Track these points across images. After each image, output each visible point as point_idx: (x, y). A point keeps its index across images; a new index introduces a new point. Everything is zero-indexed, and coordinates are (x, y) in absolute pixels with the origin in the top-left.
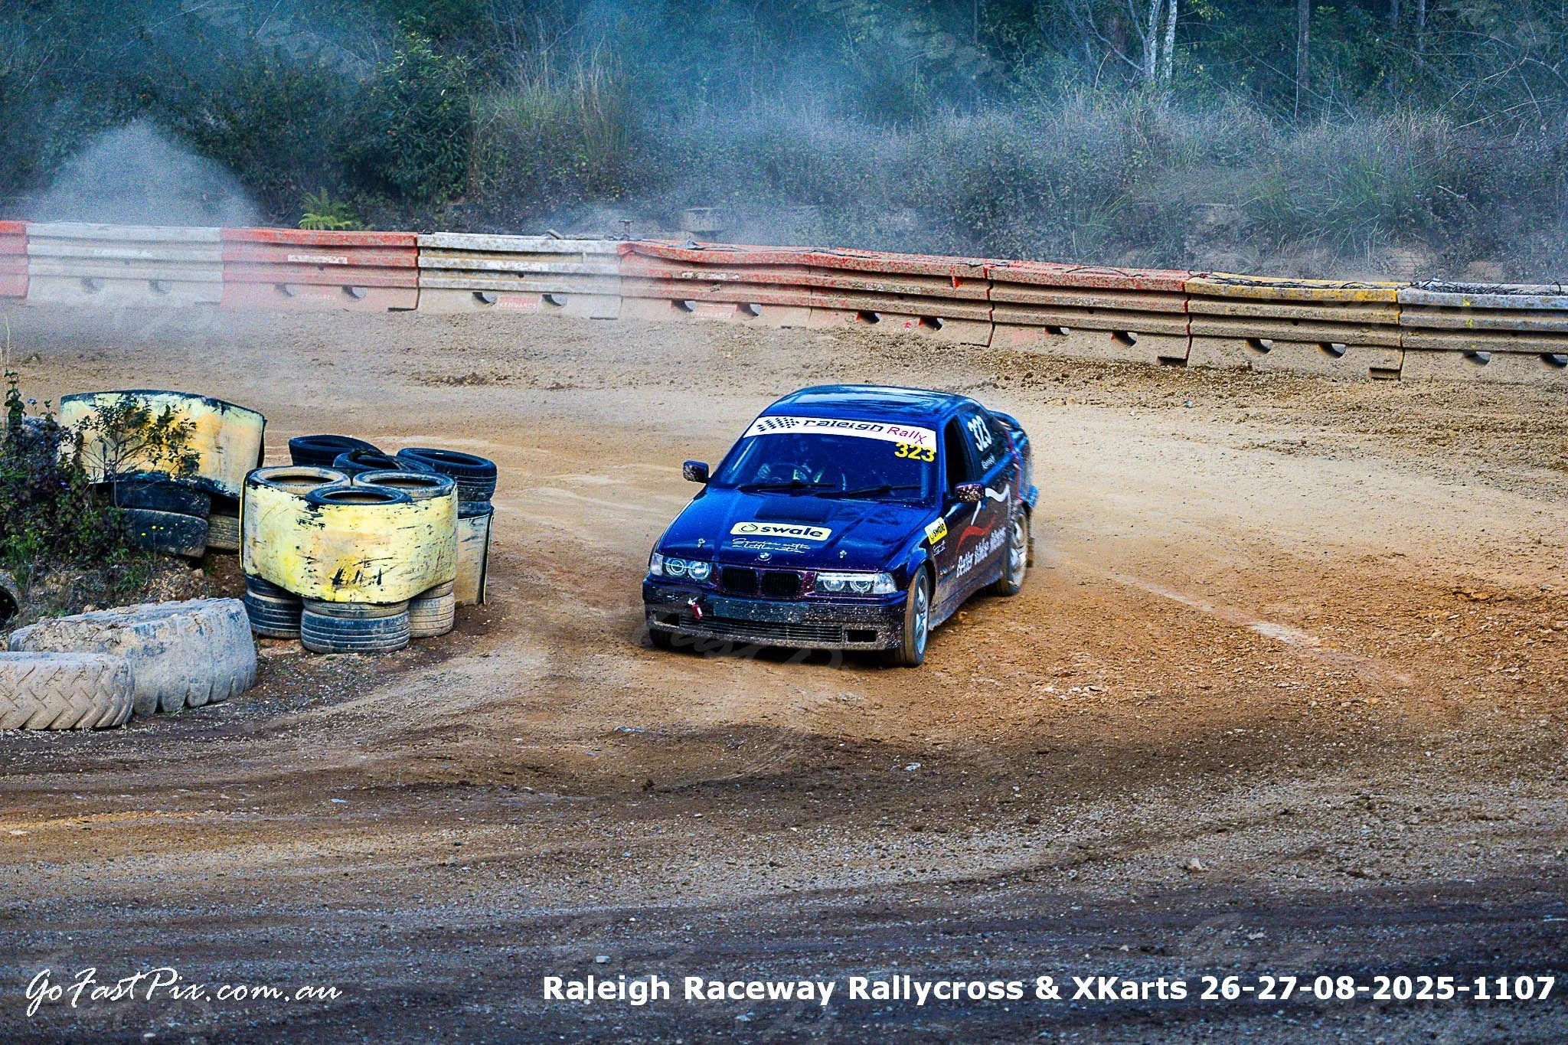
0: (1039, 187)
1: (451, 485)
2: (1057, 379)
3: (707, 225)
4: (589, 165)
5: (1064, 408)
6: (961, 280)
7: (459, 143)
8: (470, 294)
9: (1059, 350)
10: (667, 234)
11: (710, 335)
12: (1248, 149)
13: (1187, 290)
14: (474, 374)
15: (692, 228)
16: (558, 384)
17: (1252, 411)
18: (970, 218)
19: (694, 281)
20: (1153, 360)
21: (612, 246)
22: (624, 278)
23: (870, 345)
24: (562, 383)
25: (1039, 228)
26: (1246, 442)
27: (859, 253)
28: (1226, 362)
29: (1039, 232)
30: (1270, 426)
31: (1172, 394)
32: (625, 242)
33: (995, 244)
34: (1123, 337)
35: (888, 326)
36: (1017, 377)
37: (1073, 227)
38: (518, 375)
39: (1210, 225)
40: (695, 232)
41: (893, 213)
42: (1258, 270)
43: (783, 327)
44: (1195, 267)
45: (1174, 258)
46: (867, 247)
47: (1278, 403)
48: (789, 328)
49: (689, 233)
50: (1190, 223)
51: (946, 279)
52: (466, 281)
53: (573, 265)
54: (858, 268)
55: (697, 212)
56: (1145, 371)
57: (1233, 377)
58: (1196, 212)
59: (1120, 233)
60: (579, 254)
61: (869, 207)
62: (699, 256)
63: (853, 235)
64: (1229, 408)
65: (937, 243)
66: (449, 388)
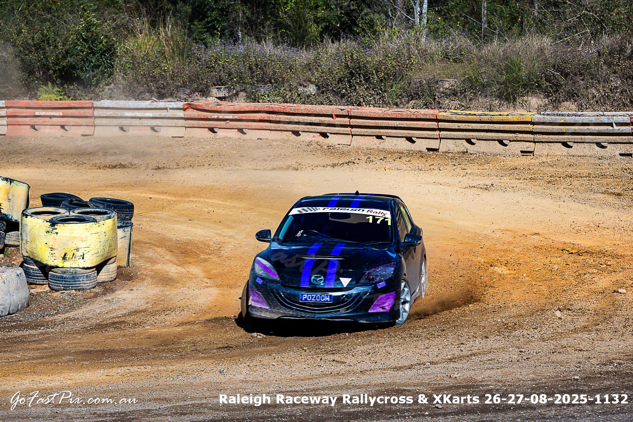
0: (370, 74)
1: (114, 214)
2: (381, 159)
3: (221, 95)
4: (168, 68)
5: (385, 172)
6: (337, 116)
7: (110, 60)
8: (117, 128)
9: (381, 147)
10: (205, 98)
11: (225, 143)
12: (462, 54)
13: (438, 118)
14: (120, 163)
15: (215, 96)
16: (158, 167)
17: (469, 171)
18: (339, 88)
19: (218, 120)
20: (424, 150)
21: (180, 104)
22: (186, 119)
23: (297, 146)
24: (160, 167)
25: (370, 92)
26: (467, 185)
27: (291, 105)
28: (456, 150)
29: (370, 93)
30: (477, 177)
31: (432, 165)
32: (186, 103)
33: (351, 99)
34: (410, 139)
35: (305, 137)
36: (364, 158)
37: (385, 91)
38: (140, 163)
39: (446, 89)
40: (216, 98)
41: (305, 86)
42: (468, 108)
43: (258, 139)
44: (441, 108)
45: (431, 104)
46: (294, 102)
47: (480, 167)
48: (261, 139)
49: (214, 98)
50: (437, 88)
51: (331, 116)
52: (115, 121)
53: (163, 113)
54: (291, 112)
55: (217, 88)
56: (421, 155)
57: (460, 156)
58: (440, 83)
59: (407, 93)
60: (166, 109)
61: (295, 84)
62: (220, 108)
63: (288, 97)
64: (459, 169)
65: (325, 100)
66: (109, 170)
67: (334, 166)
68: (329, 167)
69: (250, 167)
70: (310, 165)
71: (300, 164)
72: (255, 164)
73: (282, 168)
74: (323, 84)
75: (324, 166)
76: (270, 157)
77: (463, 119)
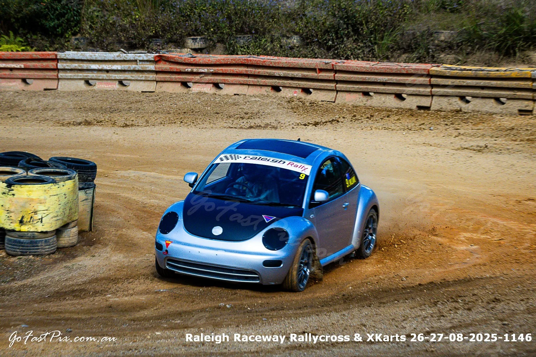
0: (359, 24)
1: (75, 174)
2: (368, 118)
3: (197, 45)
4: (140, 17)
5: (371, 132)
6: (321, 70)
8: (83, 82)
9: (369, 103)
10: (179, 50)
11: (199, 99)
13: (431, 73)
14: (86, 120)
15: (190, 47)
16: (126, 124)
17: (462, 131)
18: (326, 40)
19: (192, 73)
20: (414, 107)
21: (151, 56)
22: (157, 72)
23: (278, 102)
24: (128, 124)
25: (359, 44)
26: (459, 146)
27: (271, 57)
28: (449, 108)
29: (359, 46)
30: (470, 138)
31: (423, 124)
32: (158, 54)
33: (338, 52)
34: (399, 96)
35: (286, 93)
36: (349, 117)
37: (376, 43)
38: (107, 120)
39: (442, 41)
40: (192, 49)
41: (288, 38)
42: (465, 63)
43: (235, 95)
44: (435, 62)
45: (425, 58)
46: (276, 55)
47: (474, 127)
48: (238, 95)
49: (189, 50)
50: (432, 40)
51: (314, 70)
52: (81, 75)
53: (133, 66)
54: (271, 65)
55: (193, 39)
56: (410, 113)
57: (453, 115)
58: (435, 35)
59: (398, 46)
60: (136, 61)
61: (277, 35)
62: (194, 61)
63: (269, 49)
64: (451, 130)
65: (310, 52)
66: (73, 127)
67: (316, 124)
68: (310, 125)
69: (225, 125)
70: (290, 123)
71: (279, 123)
72: (231, 122)
73: (260, 126)
74: (307, 35)
75: (305, 125)
76: (247, 114)
77: (457, 75)
